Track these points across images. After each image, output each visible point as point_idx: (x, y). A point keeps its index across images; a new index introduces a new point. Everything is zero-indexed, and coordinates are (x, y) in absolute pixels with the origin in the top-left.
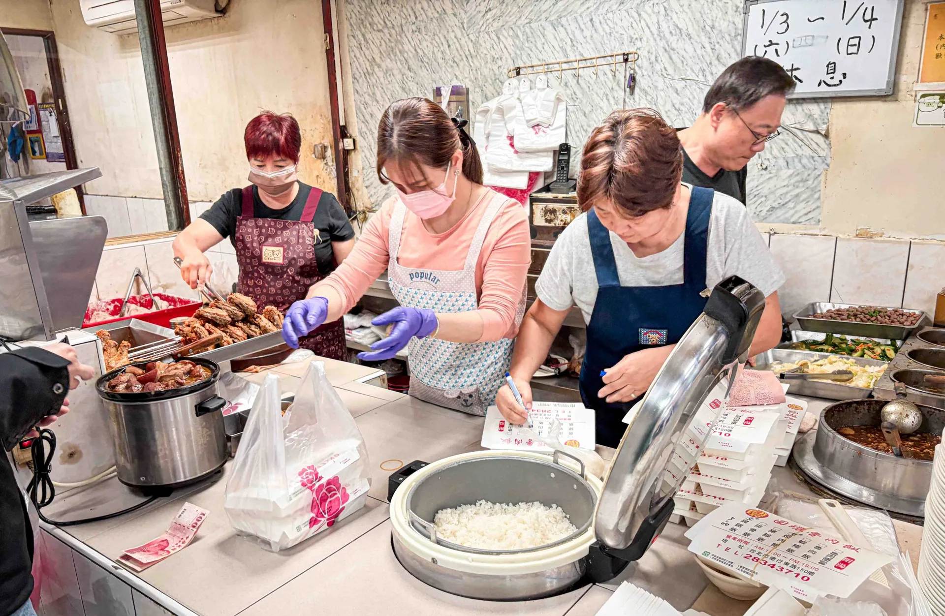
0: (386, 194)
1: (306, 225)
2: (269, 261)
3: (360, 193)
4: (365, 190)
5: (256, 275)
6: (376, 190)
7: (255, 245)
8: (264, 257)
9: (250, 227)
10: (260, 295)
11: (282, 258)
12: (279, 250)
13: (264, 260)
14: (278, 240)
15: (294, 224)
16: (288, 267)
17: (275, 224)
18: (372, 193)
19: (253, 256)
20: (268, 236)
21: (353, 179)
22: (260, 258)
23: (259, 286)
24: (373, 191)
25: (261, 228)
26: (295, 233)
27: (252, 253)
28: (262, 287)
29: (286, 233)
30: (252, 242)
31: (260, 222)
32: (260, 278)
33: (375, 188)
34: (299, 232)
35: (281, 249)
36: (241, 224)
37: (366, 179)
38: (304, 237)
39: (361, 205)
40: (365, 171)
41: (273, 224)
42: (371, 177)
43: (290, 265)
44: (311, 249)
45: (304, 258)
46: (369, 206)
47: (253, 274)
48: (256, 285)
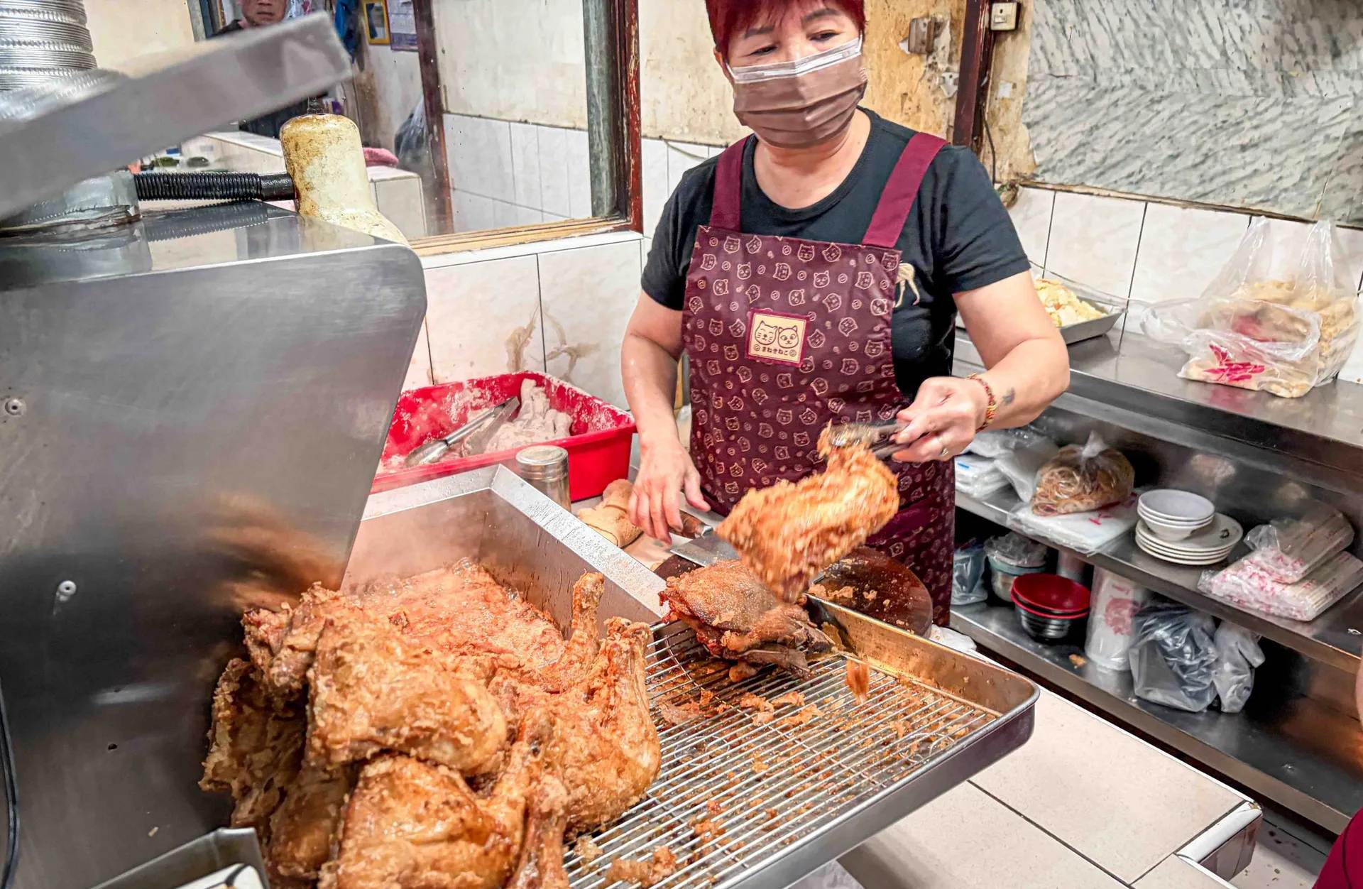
0: (1082, 145)
1: (879, 258)
2: (766, 354)
3: (1009, 138)
4: (1024, 133)
5: (730, 386)
6: (1053, 135)
7: (735, 306)
8: (753, 342)
9: (728, 258)
10: (738, 435)
11: (798, 349)
12: (795, 328)
13: (753, 352)
14: (797, 297)
15: (847, 253)
16: (812, 377)
17: (794, 253)
18: (1042, 140)
19: (727, 339)
20: (770, 285)
21: (997, 104)
22: (744, 343)
23: (736, 413)
24: (1044, 135)
25: (755, 260)
26: (844, 279)
27: (726, 331)
28: (743, 417)
29: (822, 278)
30: (728, 300)
31: (757, 245)
32: (740, 395)
33: (1052, 128)
34: (854, 279)
35: (801, 325)
36: (706, 248)
37: (1031, 105)
38: (867, 295)
39: (1006, 167)
40: (1033, 85)
41: (787, 250)
42: (1048, 102)
43: (820, 371)
44: (880, 331)
45: (860, 355)
46: (1026, 171)
47: (723, 385)
48: (726, 412)
